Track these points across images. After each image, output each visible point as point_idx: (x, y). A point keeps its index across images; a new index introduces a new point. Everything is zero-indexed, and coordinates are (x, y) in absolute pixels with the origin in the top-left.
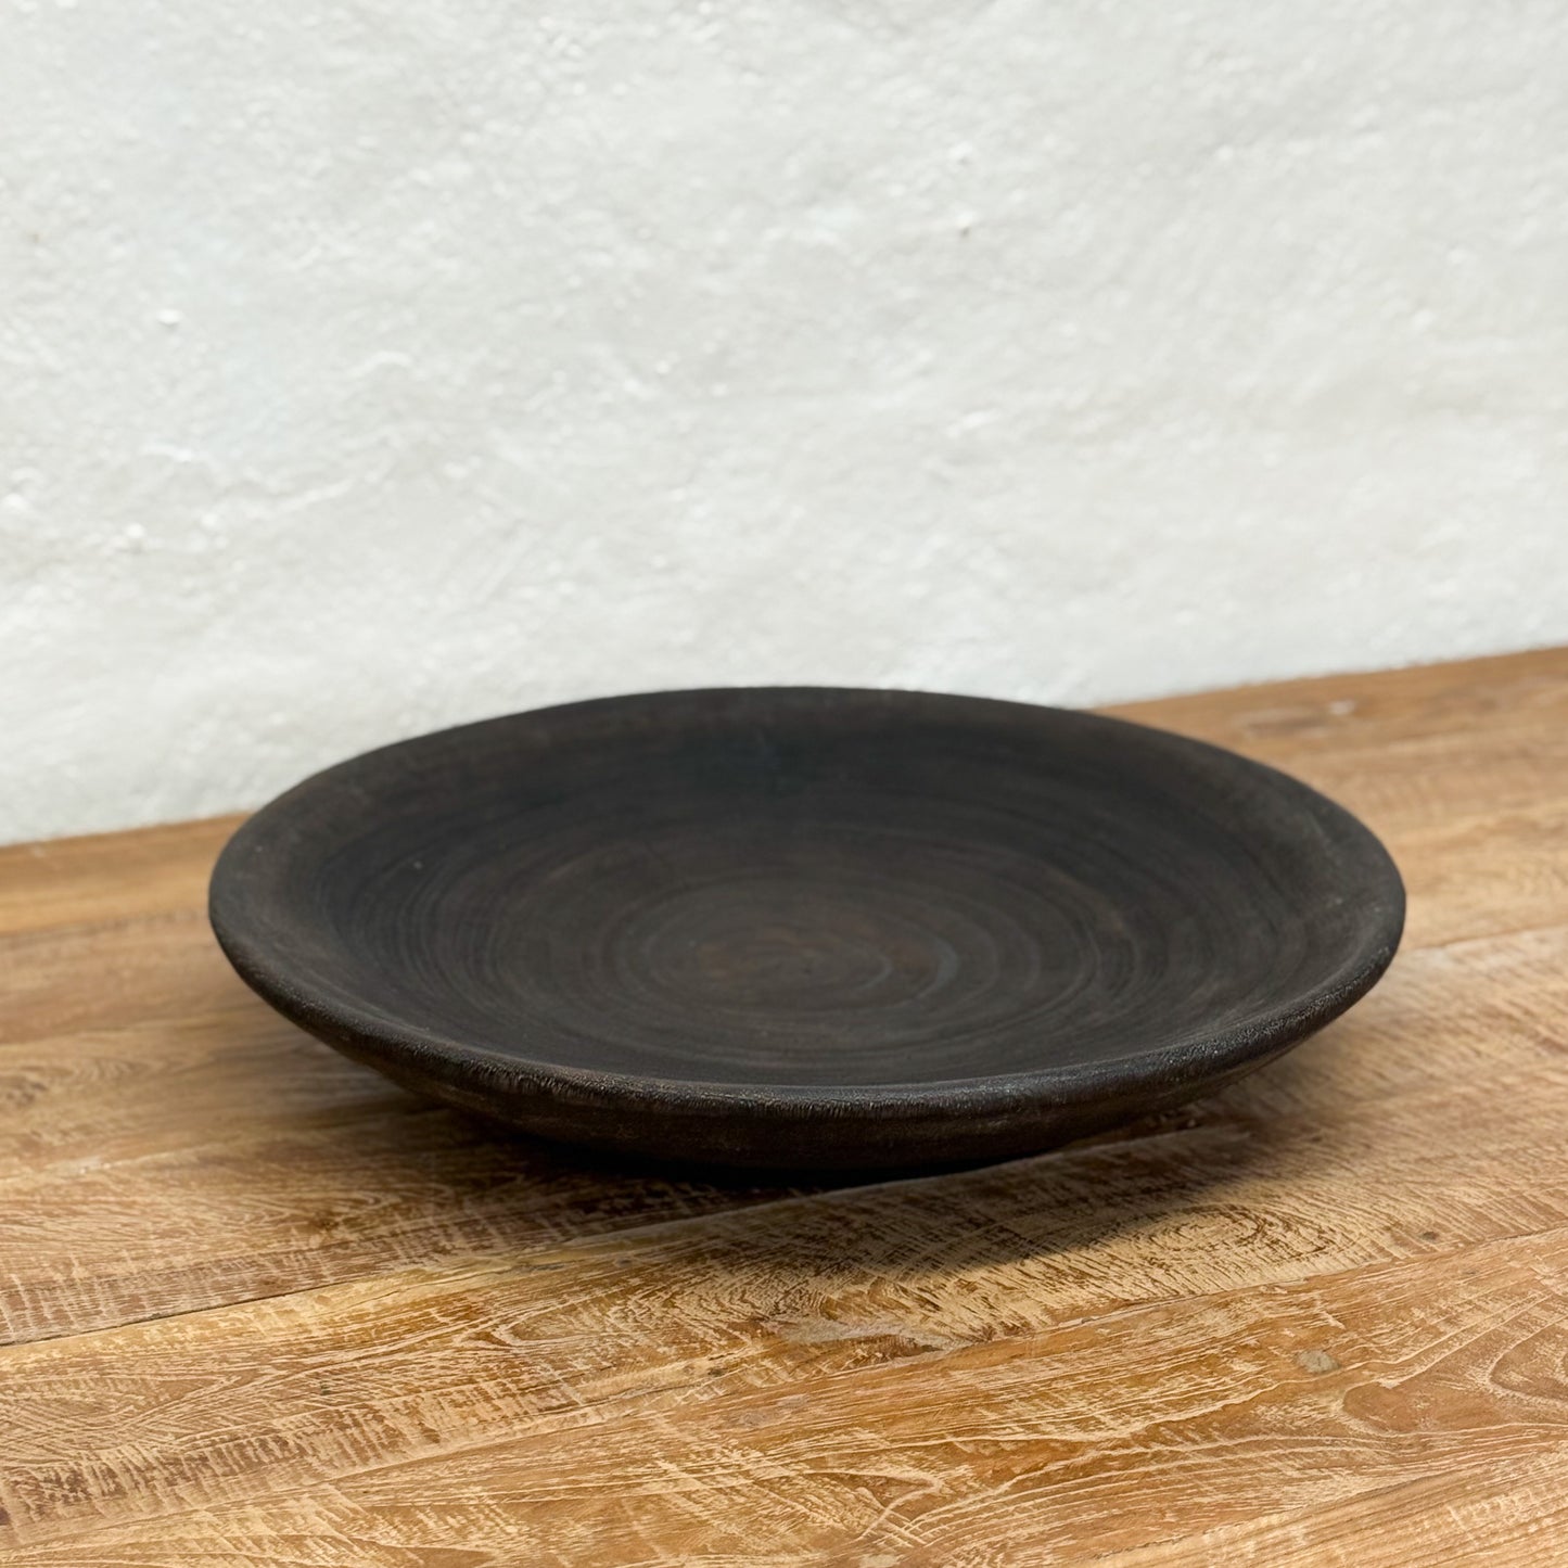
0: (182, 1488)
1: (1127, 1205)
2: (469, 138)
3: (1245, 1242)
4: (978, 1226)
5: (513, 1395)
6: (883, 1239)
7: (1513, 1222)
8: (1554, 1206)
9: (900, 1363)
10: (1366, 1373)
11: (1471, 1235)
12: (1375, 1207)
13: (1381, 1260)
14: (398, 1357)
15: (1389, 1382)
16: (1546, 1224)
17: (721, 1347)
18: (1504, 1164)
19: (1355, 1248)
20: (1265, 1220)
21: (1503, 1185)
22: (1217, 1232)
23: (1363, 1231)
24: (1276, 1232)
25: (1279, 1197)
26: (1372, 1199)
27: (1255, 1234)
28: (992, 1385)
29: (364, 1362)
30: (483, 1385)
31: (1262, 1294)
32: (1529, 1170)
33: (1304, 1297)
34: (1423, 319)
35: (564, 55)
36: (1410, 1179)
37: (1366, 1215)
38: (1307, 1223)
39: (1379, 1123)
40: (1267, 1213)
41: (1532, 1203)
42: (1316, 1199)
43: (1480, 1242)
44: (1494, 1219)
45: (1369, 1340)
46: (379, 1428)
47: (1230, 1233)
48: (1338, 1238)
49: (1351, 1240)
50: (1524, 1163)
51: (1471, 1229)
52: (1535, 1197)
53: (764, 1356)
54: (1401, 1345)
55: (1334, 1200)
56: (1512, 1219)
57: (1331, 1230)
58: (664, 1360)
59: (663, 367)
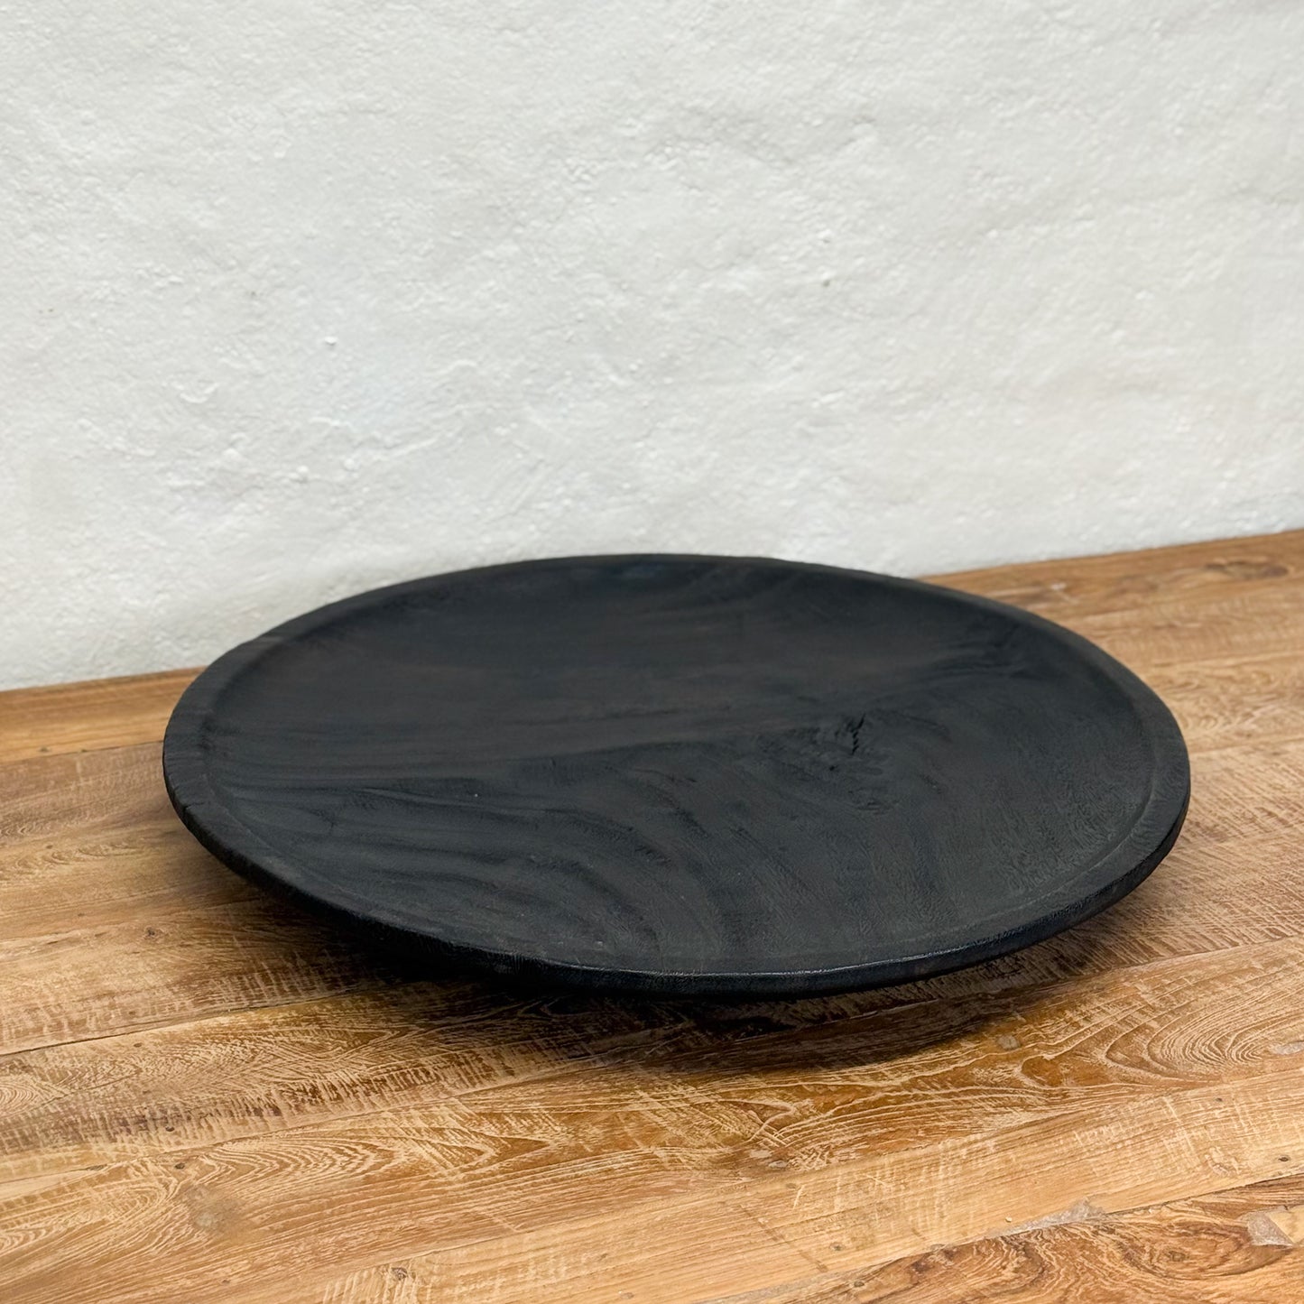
0: (373, 1096)
2: (519, 230)
5: (554, 1048)
9: (773, 1035)
10: (1036, 1050)
13: (1050, 979)
14: (488, 1022)
15: (1048, 1056)
17: (670, 1022)
19: (1036, 971)
23: (1042, 960)
28: (824, 1051)
29: (468, 1024)
30: (536, 1041)
31: (980, 999)
33: (1004, 1001)
34: (1119, 334)
35: (580, 180)
43: (1109, 969)
45: (1039, 1029)
46: (480, 1066)
48: (1026, 964)
49: (1034, 966)
53: (695, 1029)
54: (1057, 1033)
58: (639, 1029)
59: (633, 367)
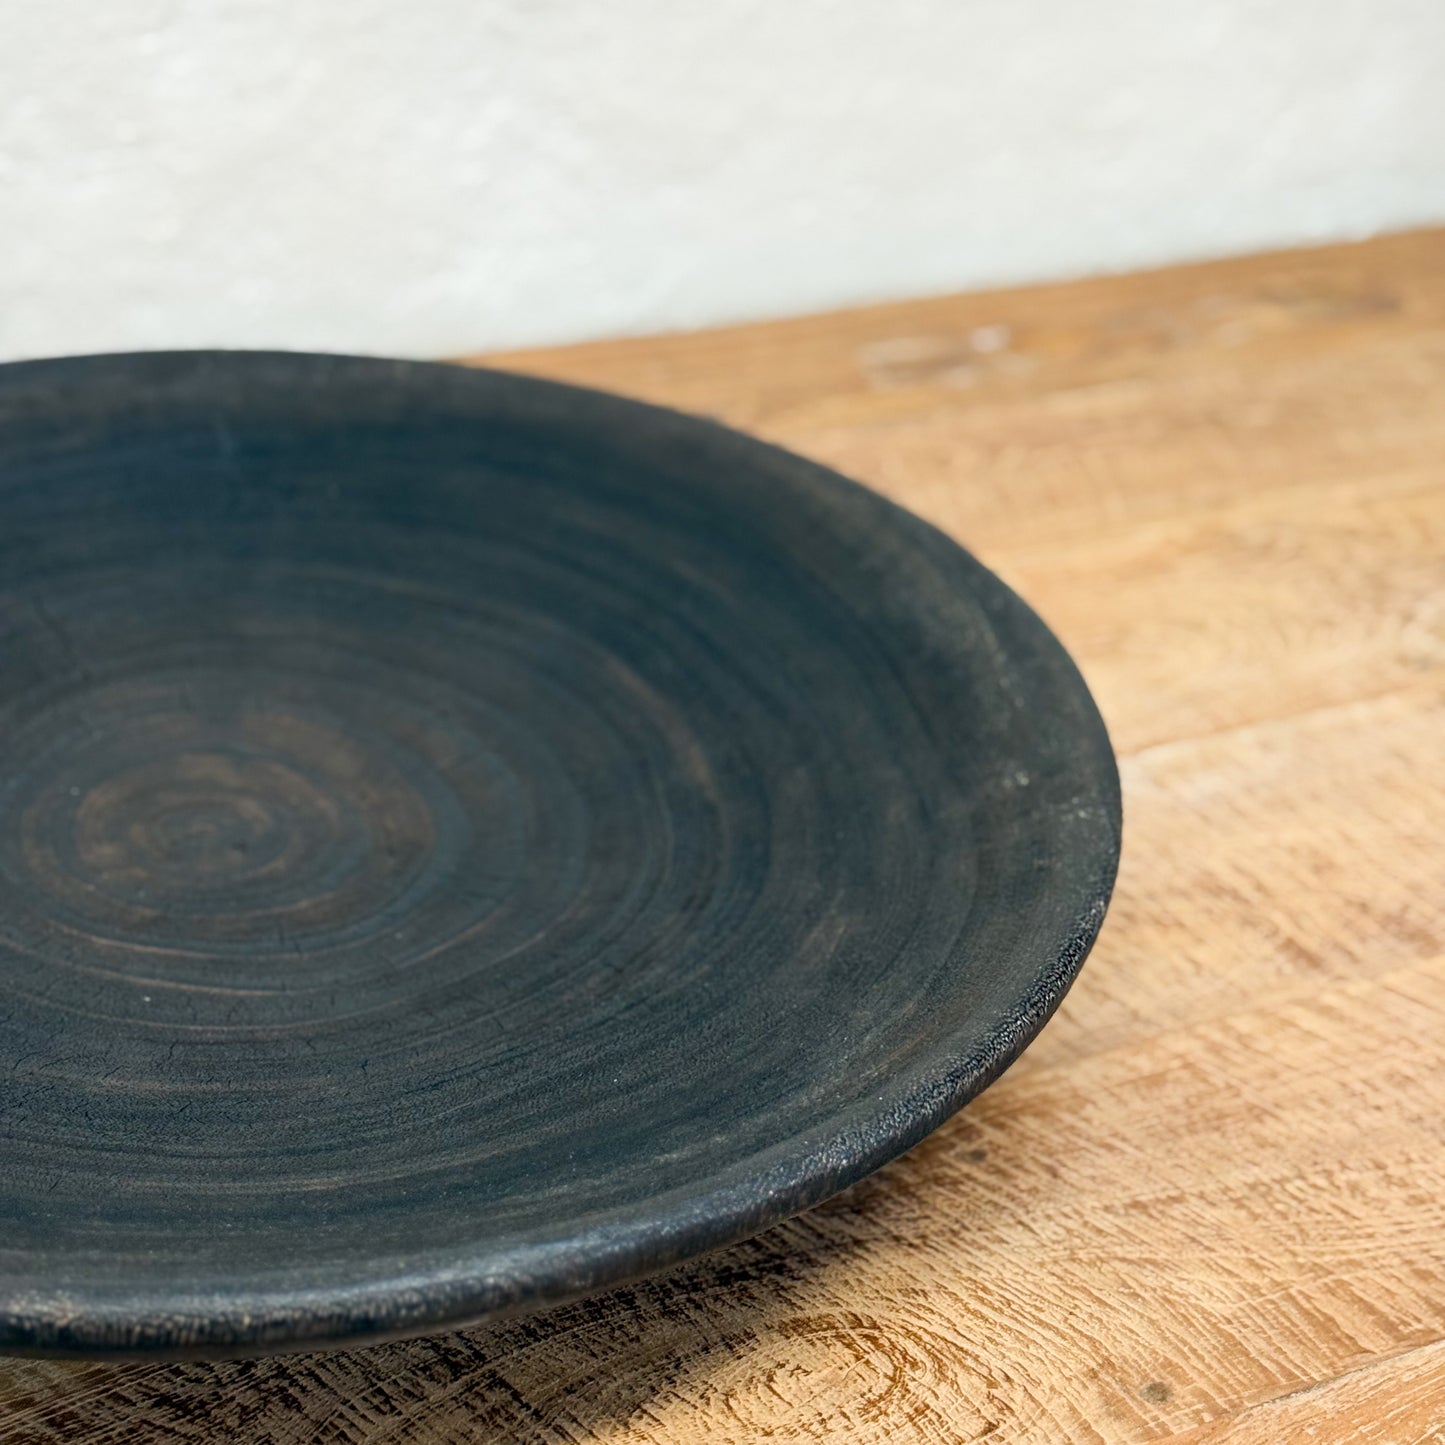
1: (693, 1314)
3: (875, 1412)
4: (456, 1370)
6: (299, 1409)
7: (1281, 1358)
8: (1339, 1319)
11: (1221, 1391)
12: (1072, 1320)
16: (1332, 1365)
18: (1256, 1217)
19: (1044, 1423)
20: (904, 1354)
21: (1259, 1267)
22: (830, 1383)
23: (1056, 1379)
24: (922, 1381)
25: (925, 1294)
26: (1067, 1303)
27: (889, 1391)
32: (1293, 1231)
36: (1119, 1252)
37: (1058, 1340)
38: (969, 1362)
39: (1068, 1118)
40: (909, 1334)
41: (1306, 1313)
42: (982, 1300)
43: (1236, 1409)
44: (1254, 1354)
47: (852, 1387)
48: (1018, 1399)
49: (1039, 1405)
50: (1284, 1216)
51: (1221, 1378)
52: (1308, 1298)
55: (1009, 1303)
56: (1279, 1350)
57: (1008, 1379)
